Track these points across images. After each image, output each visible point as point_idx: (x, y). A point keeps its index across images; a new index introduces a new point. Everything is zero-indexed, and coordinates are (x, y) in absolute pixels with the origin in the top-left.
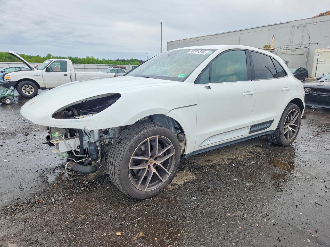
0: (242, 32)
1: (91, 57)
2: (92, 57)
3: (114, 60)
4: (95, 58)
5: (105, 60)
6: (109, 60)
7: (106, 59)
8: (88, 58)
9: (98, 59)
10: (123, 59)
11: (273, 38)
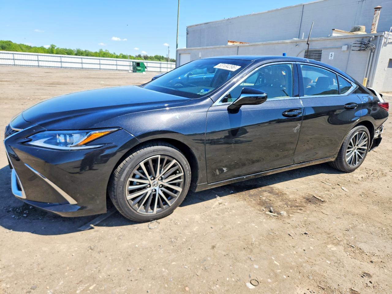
10: (146, 55)
11: (376, 10)
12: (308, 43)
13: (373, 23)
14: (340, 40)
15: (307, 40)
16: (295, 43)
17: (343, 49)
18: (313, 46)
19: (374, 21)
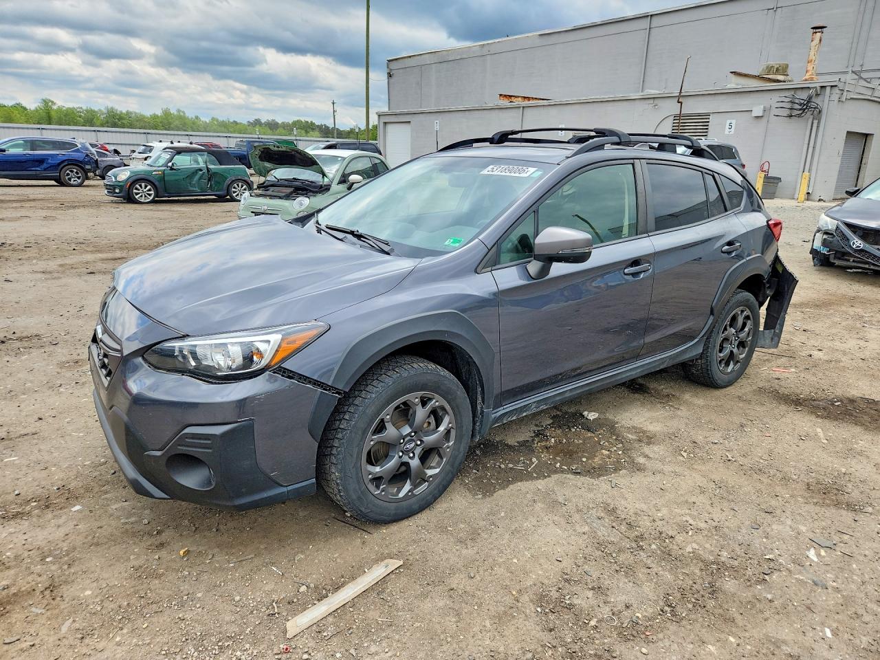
1: (176, 113)
2: (179, 111)
3: (245, 122)
4: (187, 115)
5: (217, 120)
6: (231, 121)
7: (221, 119)
8: (167, 113)
9: (197, 117)
10: (273, 120)
11: (816, 32)
12: (680, 100)
13: (810, 59)
14: (748, 95)
15: (678, 95)
16: (651, 101)
17: (755, 114)
18: (691, 107)
19: (812, 53)
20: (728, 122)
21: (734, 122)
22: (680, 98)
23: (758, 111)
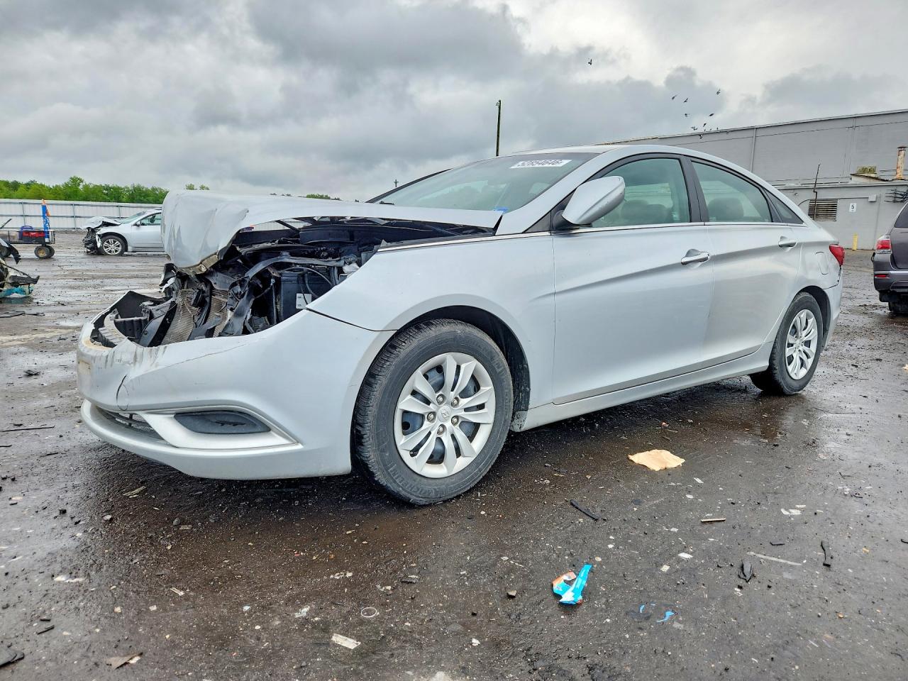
0: (760, 132)
11: (901, 151)
13: (898, 166)
14: (863, 188)
15: (812, 186)
16: (792, 191)
17: (870, 200)
18: (823, 195)
19: (899, 163)
20: (851, 204)
21: (855, 205)
22: (815, 190)
23: (872, 198)
